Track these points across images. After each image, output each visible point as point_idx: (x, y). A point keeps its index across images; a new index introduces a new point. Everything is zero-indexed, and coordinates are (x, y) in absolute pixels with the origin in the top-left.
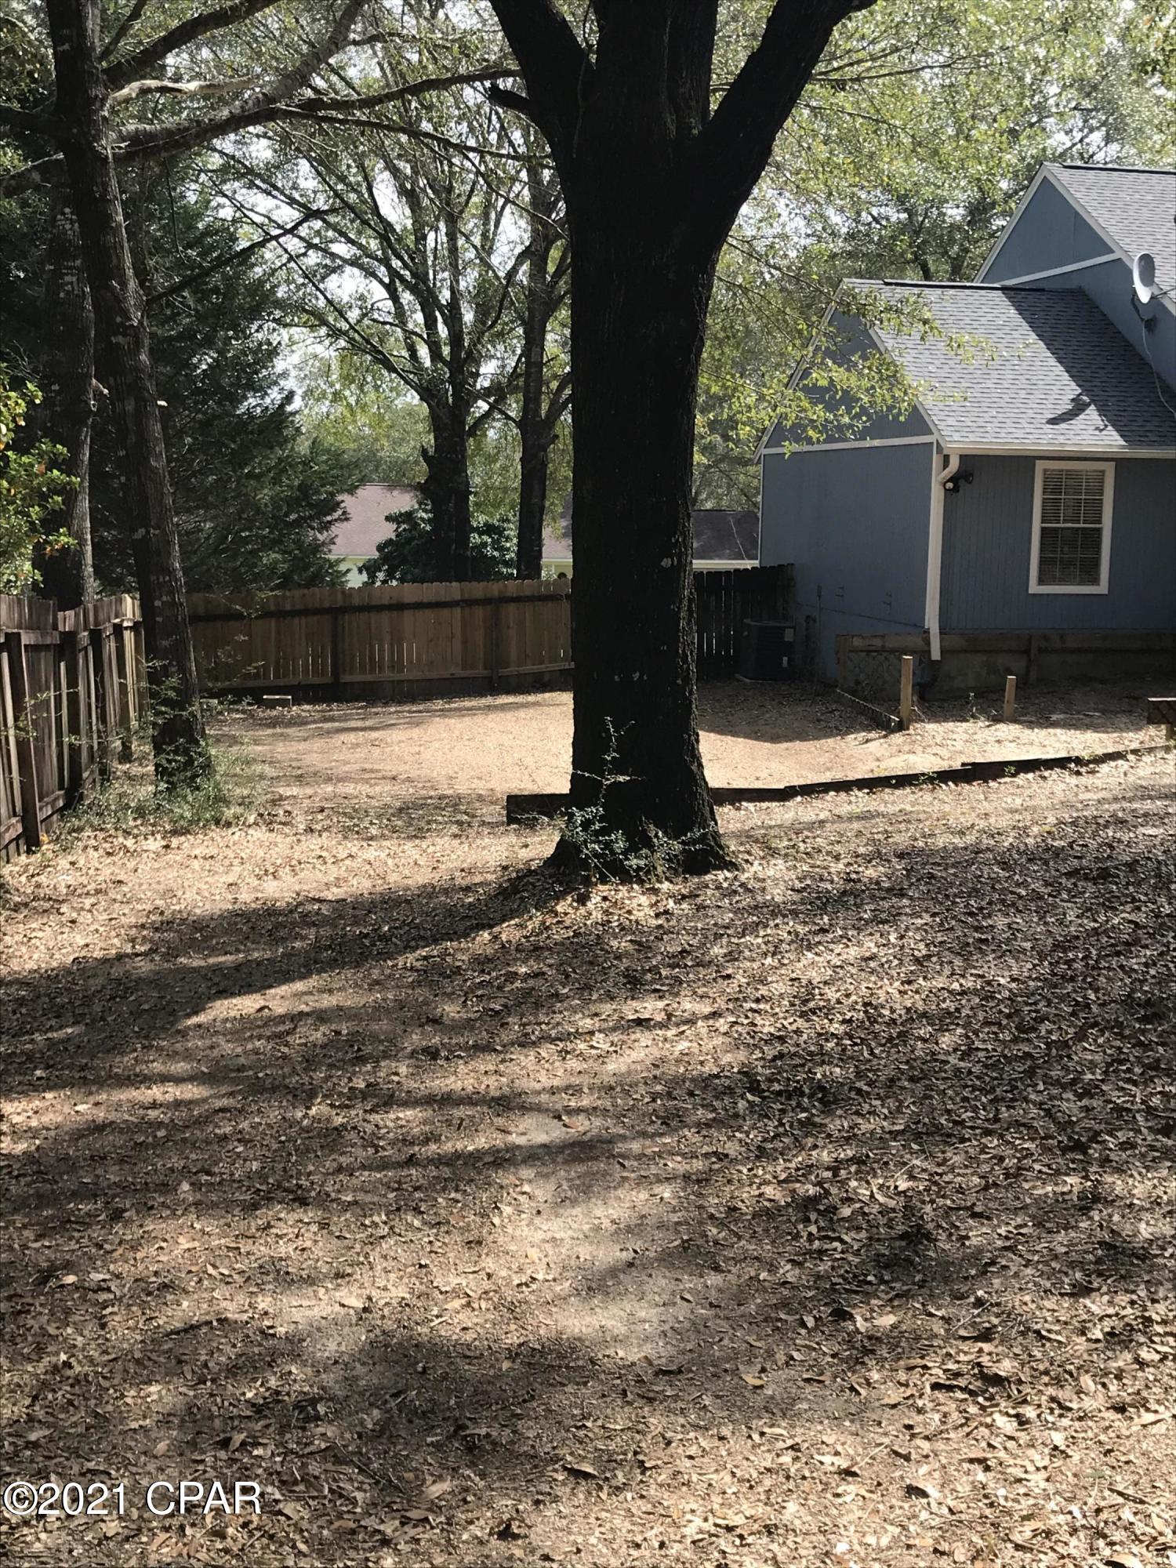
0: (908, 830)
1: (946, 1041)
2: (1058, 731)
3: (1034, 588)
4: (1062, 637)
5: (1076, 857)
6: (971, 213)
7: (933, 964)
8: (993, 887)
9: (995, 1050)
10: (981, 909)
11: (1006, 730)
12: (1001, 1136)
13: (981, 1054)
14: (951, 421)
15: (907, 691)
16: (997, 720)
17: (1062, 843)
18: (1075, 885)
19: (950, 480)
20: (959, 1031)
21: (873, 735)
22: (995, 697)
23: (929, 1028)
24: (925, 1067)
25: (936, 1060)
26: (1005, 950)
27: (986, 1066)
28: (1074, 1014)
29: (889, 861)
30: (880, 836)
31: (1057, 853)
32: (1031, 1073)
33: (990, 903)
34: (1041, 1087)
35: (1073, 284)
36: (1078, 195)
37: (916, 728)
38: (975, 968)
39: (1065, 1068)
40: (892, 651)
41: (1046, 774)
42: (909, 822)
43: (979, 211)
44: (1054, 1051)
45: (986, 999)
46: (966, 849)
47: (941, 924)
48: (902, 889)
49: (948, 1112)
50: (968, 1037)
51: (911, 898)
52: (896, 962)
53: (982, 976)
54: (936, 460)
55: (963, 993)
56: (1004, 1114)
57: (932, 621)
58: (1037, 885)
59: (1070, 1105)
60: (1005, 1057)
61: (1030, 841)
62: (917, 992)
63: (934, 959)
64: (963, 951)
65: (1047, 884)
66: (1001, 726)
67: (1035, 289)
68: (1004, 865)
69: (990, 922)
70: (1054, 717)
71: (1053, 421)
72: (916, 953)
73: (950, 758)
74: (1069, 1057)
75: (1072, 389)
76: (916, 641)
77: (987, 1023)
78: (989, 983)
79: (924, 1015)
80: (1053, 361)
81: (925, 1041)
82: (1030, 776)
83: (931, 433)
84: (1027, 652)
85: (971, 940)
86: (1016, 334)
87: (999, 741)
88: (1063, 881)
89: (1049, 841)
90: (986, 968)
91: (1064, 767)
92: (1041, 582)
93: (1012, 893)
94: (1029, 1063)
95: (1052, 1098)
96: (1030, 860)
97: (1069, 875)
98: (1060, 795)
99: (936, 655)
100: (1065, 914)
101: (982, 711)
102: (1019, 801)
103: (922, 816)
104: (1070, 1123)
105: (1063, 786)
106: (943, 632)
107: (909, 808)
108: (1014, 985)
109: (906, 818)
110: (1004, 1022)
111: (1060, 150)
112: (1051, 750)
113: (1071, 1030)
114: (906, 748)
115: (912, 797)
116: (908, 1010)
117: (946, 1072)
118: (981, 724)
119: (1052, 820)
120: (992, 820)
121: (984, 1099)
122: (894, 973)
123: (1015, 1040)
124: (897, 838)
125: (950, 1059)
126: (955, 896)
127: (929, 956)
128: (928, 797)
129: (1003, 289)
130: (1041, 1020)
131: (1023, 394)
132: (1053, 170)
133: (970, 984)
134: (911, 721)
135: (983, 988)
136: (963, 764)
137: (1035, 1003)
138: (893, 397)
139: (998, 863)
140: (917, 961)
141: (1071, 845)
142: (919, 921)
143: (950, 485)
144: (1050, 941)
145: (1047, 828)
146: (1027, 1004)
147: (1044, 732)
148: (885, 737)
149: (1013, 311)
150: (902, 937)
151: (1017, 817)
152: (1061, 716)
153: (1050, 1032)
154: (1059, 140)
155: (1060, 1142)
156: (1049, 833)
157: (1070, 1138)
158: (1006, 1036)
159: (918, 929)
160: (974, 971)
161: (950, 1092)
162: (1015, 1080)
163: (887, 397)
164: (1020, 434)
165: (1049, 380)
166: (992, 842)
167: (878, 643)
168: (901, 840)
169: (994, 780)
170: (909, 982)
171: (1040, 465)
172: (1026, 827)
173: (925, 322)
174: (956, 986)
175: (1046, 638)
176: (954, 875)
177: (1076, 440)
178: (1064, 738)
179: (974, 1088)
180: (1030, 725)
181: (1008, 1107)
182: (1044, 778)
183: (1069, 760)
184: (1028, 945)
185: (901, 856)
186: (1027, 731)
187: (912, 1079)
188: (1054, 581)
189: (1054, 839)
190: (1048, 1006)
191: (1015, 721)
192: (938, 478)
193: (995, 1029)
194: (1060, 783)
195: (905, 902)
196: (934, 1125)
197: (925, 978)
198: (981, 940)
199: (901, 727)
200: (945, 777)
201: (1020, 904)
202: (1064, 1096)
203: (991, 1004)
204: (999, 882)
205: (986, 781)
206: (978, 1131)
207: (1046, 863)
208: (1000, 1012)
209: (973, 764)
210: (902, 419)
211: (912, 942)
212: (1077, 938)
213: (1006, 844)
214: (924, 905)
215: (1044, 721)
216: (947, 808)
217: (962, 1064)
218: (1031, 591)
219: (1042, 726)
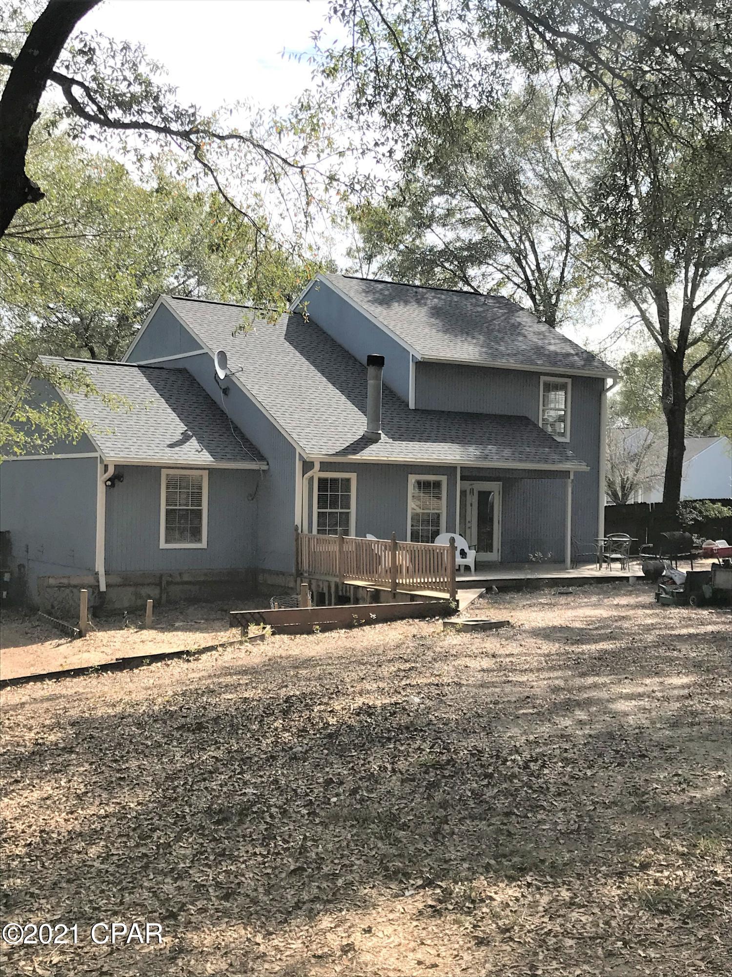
0: (79, 705)
1: (93, 851)
2: (180, 633)
3: (163, 545)
4: (180, 574)
5: (183, 717)
6: (118, 320)
7: (89, 798)
8: (131, 741)
9: (123, 854)
10: (122, 757)
11: (147, 634)
12: (124, 915)
13: (115, 858)
14: (108, 444)
15: (84, 611)
16: (142, 628)
17: (176, 708)
18: (181, 735)
19: (108, 480)
20: (102, 843)
21: (63, 641)
22: (140, 613)
23: (83, 844)
24: (78, 872)
25: (86, 866)
26: (135, 785)
27: (118, 866)
28: (175, 824)
29: (65, 729)
30: (61, 712)
31: (172, 715)
32: (146, 867)
33: (128, 752)
34: (151, 877)
35: (180, 366)
36: (182, 315)
37: (90, 635)
38: (115, 798)
39: (168, 862)
40: (75, 586)
41: (169, 662)
42: (80, 700)
43: (123, 319)
44: (161, 850)
45: (121, 819)
46: (115, 716)
47: (96, 770)
48: (72, 747)
49: (91, 901)
50: (107, 847)
51: (78, 753)
52: (64, 799)
53: (120, 803)
54: (100, 468)
55: (107, 816)
56: (127, 899)
57: (100, 567)
58: (158, 738)
59: (169, 887)
60: (130, 858)
61: (156, 708)
62: (76, 819)
63: (89, 795)
64: (109, 787)
65: (164, 736)
66: (145, 632)
67: (159, 368)
68: (139, 725)
69: (127, 765)
70: (177, 624)
71: (171, 446)
72: (78, 791)
73: (112, 654)
74: (170, 853)
75: (182, 427)
76: (90, 580)
77: (120, 836)
78: (124, 808)
79: (80, 834)
80: (169, 410)
81: (79, 853)
82: (159, 664)
83: (96, 451)
84: (159, 584)
85: (114, 779)
86: (147, 394)
87: (143, 642)
88: (175, 733)
89: (168, 707)
90: (122, 798)
91: (180, 658)
92: (167, 541)
93: (142, 744)
94: (145, 860)
95: (158, 883)
96: (155, 721)
97: (178, 729)
98: (177, 676)
99: (103, 588)
100: (174, 756)
101: (133, 623)
102: (151, 681)
103: (89, 696)
104: (168, 899)
105: (179, 670)
106: (107, 573)
107: (81, 690)
108: (139, 807)
109: (78, 697)
110: (131, 834)
111: (171, 287)
112: (175, 646)
113: (172, 835)
114: (85, 648)
115: (84, 683)
116: (69, 832)
117: (91, 873)
118: (132, 631)
119: (170, 693)
120: (133, 696)
121: (115, 890)
122: (62, 807)
123: (137, 846)
124: (72, 712)
125: (95, 864)
126: (106, 749)
127: (87, 793)
128: (94, 682)
129: (138, 366)
130: (153, 830)
131: (152, 429)
132: (166, 298)
133: (111, 810)
134: (87, 631)
135: (119, 811)
136: (117, 659)
137: (152, 819)
138: (69, 429)
139: (135, 724)
140: (78, 797)
141: (181, 708)
142: (82, 769)
143: (109, 483)
144: (164, 774)
145: (167, 698)
146: (146, 820)
147: (171, 634)
148: (70, 642)
149: (145, 380)
150: (70, 781)
151: (149, 692)
152: (181, 624)
153: (159, 838)
154: (172, 282)
155: (160, 914)
156: (168, 702)
157: (167, 910)
158: (131, 843)
159: (80, 774)
160: (114, 800)
161: (93, 888)
162: (135, 873)
163: (65, 429)
164: (151, 453)
165: (167, 421)
166: (132, 711)
167: (65, 581)
168: (74, 713)
169: (137, 668)
170: (72, 813)
171: (164, 472)
172: (154, 699)
173: (88, 386)
174: (102, 812)
175: (171, 576)
176: (107, 735)
177: (185, 457)
178: (182, 637)
179: (109, 883)
180: (163, 630)
181: (130, 893)
182: (168, 665)
183: (182, 653)
184: (150, 779)
185: (73, 724)
186: (161, 634)
187: (69, 881)
188: (175, 541)
189: (170, 706)
190: (160, 819)
191: (152, 628)
192: (101, 478)
193: (125, 839)
194: (177, 667)
195: (74, 756)
196: (80, 912)
197: (82, 809)
198: (121, 779)
199: (81, 635)
200: (105, 668)
201: (147, 751)
202: (166, 881)
203: (124, 822)
204: (134, 737)
205: (131, 669)
206: (109, 913)
207: (165, 723)
208: (129, 827)
209: (123, 659)
210: (75, 443)
211: (76, 783)
212: (181, 771)
213: (141, 711)
214: (85, 757)
215: (170, 627)
216: (106, 689)
217: (102, 866)
218: (161, 547)
219: (169, 631)
